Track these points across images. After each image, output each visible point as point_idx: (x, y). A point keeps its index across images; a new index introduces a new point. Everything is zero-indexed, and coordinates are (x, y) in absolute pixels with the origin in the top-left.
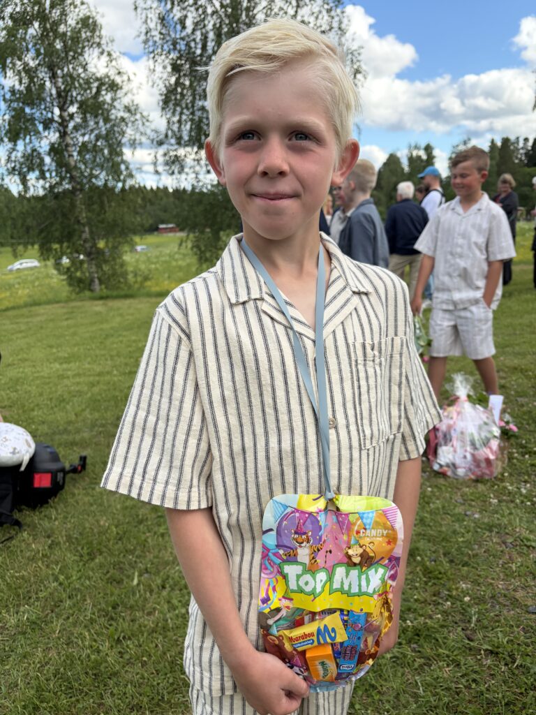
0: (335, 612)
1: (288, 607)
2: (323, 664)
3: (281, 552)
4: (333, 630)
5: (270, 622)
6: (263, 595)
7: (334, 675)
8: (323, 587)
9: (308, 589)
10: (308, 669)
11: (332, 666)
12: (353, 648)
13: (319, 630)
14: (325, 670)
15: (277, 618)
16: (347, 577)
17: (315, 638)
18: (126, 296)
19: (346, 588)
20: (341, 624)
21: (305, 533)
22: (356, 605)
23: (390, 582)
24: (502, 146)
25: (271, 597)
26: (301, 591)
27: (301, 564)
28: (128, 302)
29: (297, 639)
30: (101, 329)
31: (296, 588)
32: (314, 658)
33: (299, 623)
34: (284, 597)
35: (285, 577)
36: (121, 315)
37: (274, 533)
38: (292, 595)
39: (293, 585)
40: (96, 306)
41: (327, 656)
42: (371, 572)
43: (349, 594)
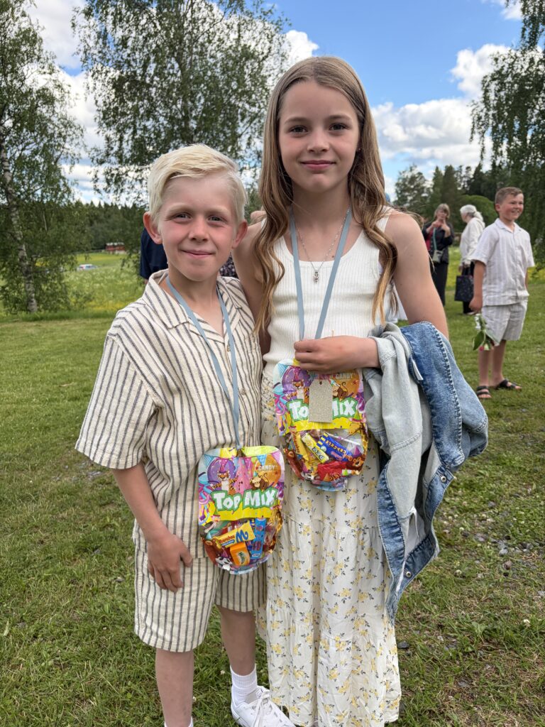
0: (246, 522)
1: (217, 521)
2: (241, 554)
3: (212, 485)
4: (246, 533)
5: (207, 531)
6: (201, 515)
7: (249, 561)
8: (239, 505)
9: (229, 507)
10: (232, 560)
11: (246, 555)
12: (259, 543)
13: (238, 534)
14: (243, 558)
15: (210, 528)
16: (253, 497)
17: (235, 539)
18: (62, 318)
19: (252, 504)
20: (250, 528)
21: (225, 472)
22: (258, 514)
23: (280, 499)
24: (446, 173)
25: (206, 516)
26: (225, 509)
27: (224, 491)
28: (63, 323)
29: (224, 541)
30: (30, 353)
31: (221, 508)
32: (235, 551)
33: (225, 531)
34: (214, 515)
35: (214, 502)
36: (53, 338)
37: (206, 474)
38: (219, 513)
39: (219, 506)
40: (29, 327)
41: (243, 549)
42: (267, 493)
43: (254, 507)
